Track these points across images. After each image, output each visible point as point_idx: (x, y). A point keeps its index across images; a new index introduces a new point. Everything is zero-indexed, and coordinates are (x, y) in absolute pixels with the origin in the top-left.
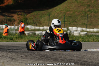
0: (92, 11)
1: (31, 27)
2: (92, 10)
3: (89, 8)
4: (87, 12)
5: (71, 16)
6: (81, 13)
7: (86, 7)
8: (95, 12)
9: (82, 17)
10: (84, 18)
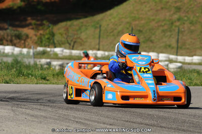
0: (186, 21)
1: (62, 51)
2: (186, 18)
3: (178, 14)
4: (175, 22)
5: (141, 29)
6: (163, 24)
7: (172, 13)
8: (191, 23)
9: (163, 31)
10: (169, 33)
